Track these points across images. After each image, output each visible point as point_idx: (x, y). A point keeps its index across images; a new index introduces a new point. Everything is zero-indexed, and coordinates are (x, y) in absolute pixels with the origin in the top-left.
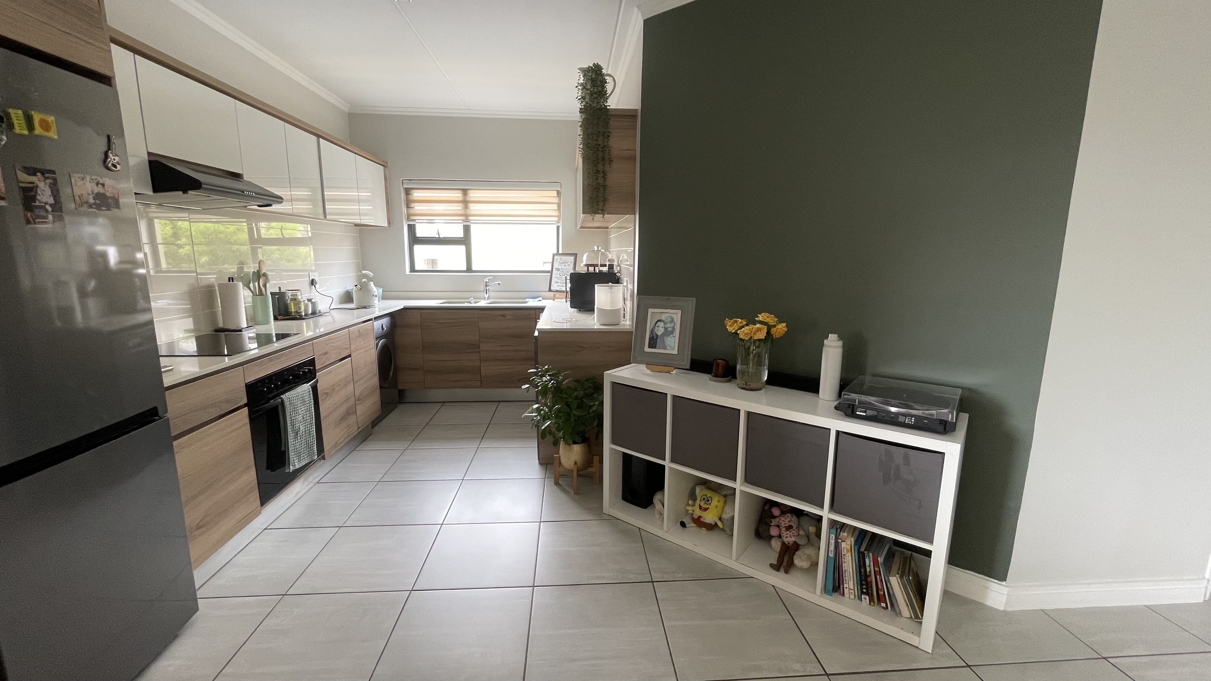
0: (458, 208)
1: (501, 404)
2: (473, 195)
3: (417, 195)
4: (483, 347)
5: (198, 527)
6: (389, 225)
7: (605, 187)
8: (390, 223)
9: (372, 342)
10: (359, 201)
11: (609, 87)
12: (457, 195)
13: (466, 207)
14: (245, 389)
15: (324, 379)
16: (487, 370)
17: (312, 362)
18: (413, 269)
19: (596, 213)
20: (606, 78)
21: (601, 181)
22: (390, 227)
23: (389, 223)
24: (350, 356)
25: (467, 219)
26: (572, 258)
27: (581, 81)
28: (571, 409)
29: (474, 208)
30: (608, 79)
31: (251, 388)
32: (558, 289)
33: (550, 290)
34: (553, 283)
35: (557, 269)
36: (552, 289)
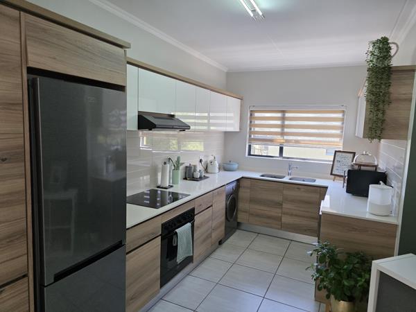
1: (293, 243)
3: (257, 114)
4: (285, 205)
5: (132, 299)
6: (240, 131)
7: (383, 121)
9: (224, 197)
10: (226, 118)
11: (392, 52)
12: (279, 115)
14: (161, 227)
15: (198, 219)
16: (285, 219)
17: (193, 210)
18: (249, 154)
19: (373, 138)
20: (391, 45)
21: (380, 115)
23: (240, 129)
24: (212, 206)
27: (371, 49)
28: (342, 278)
30: (393, 46)
31: (164, 226)
32: (338, 174)
33: (331, 174)
34: (334, 169)
35: (338, 161)
36: (333, 173)
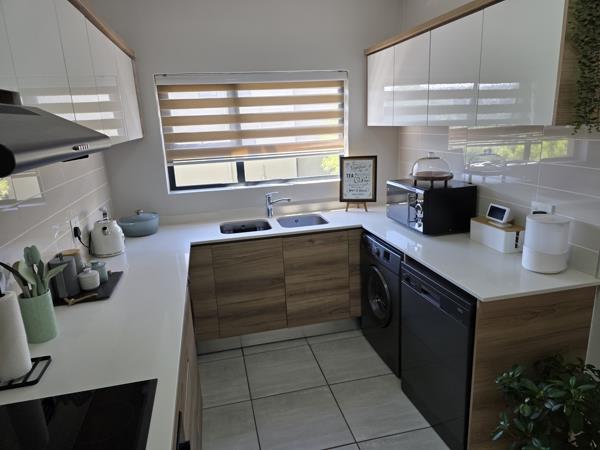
4: (289, 280)
6: (144, 136)
8: (145, 133)
16: (293, 306)
18: (173, 187)
22: (146, 138)
26: (371, 162)
34: (345, 191)
35: (349, 175)
36: (345, 198)
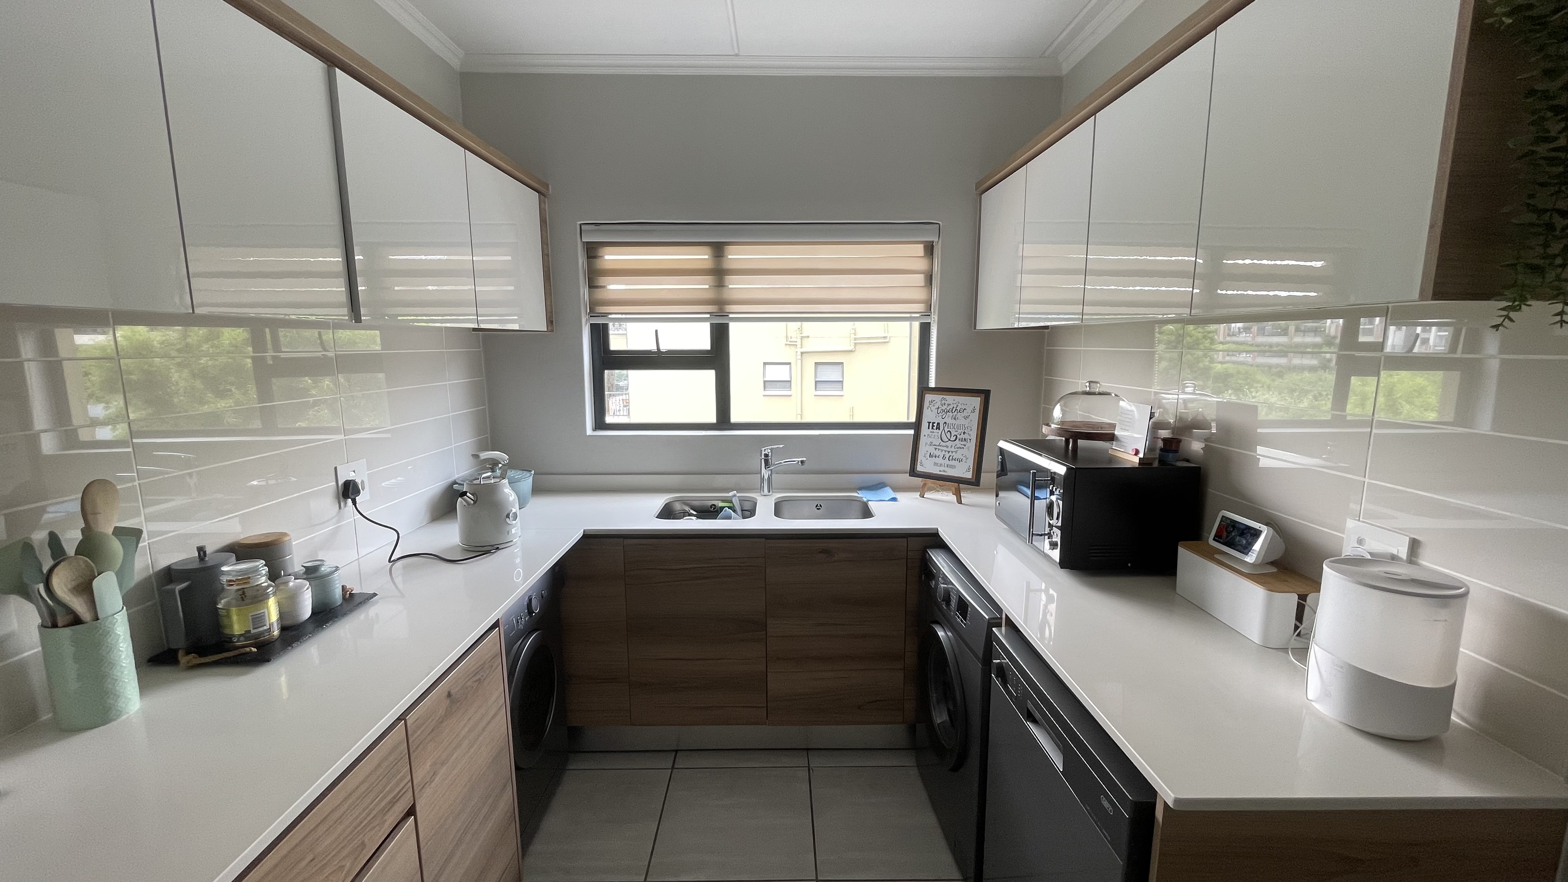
0: (701, 286)
2: (736, 256)
3: (611, 257)
6: (549, 328)
8: (552, 322)
10: (474, 274)
12: (701, 257)
13: (720, 284)
18: (600, 424)
22: (552, 331)
23: (550, 322)
25: (721, 310)
26: (976, 402)
29: (736, 285)
32: (936, 471)
33: (913, 472)
34: (921, 457)
35: (931, 425)
36: (919, 468)
